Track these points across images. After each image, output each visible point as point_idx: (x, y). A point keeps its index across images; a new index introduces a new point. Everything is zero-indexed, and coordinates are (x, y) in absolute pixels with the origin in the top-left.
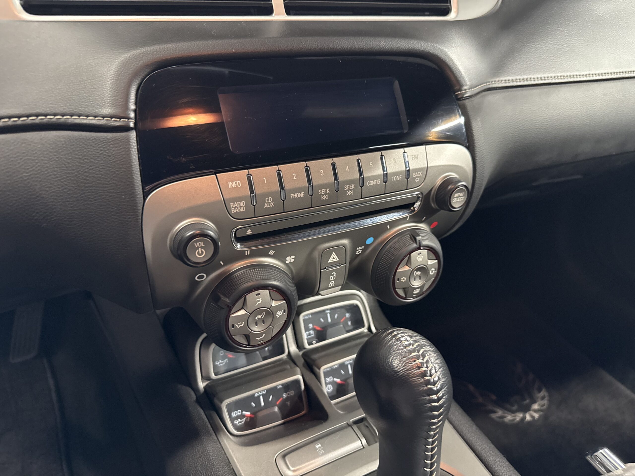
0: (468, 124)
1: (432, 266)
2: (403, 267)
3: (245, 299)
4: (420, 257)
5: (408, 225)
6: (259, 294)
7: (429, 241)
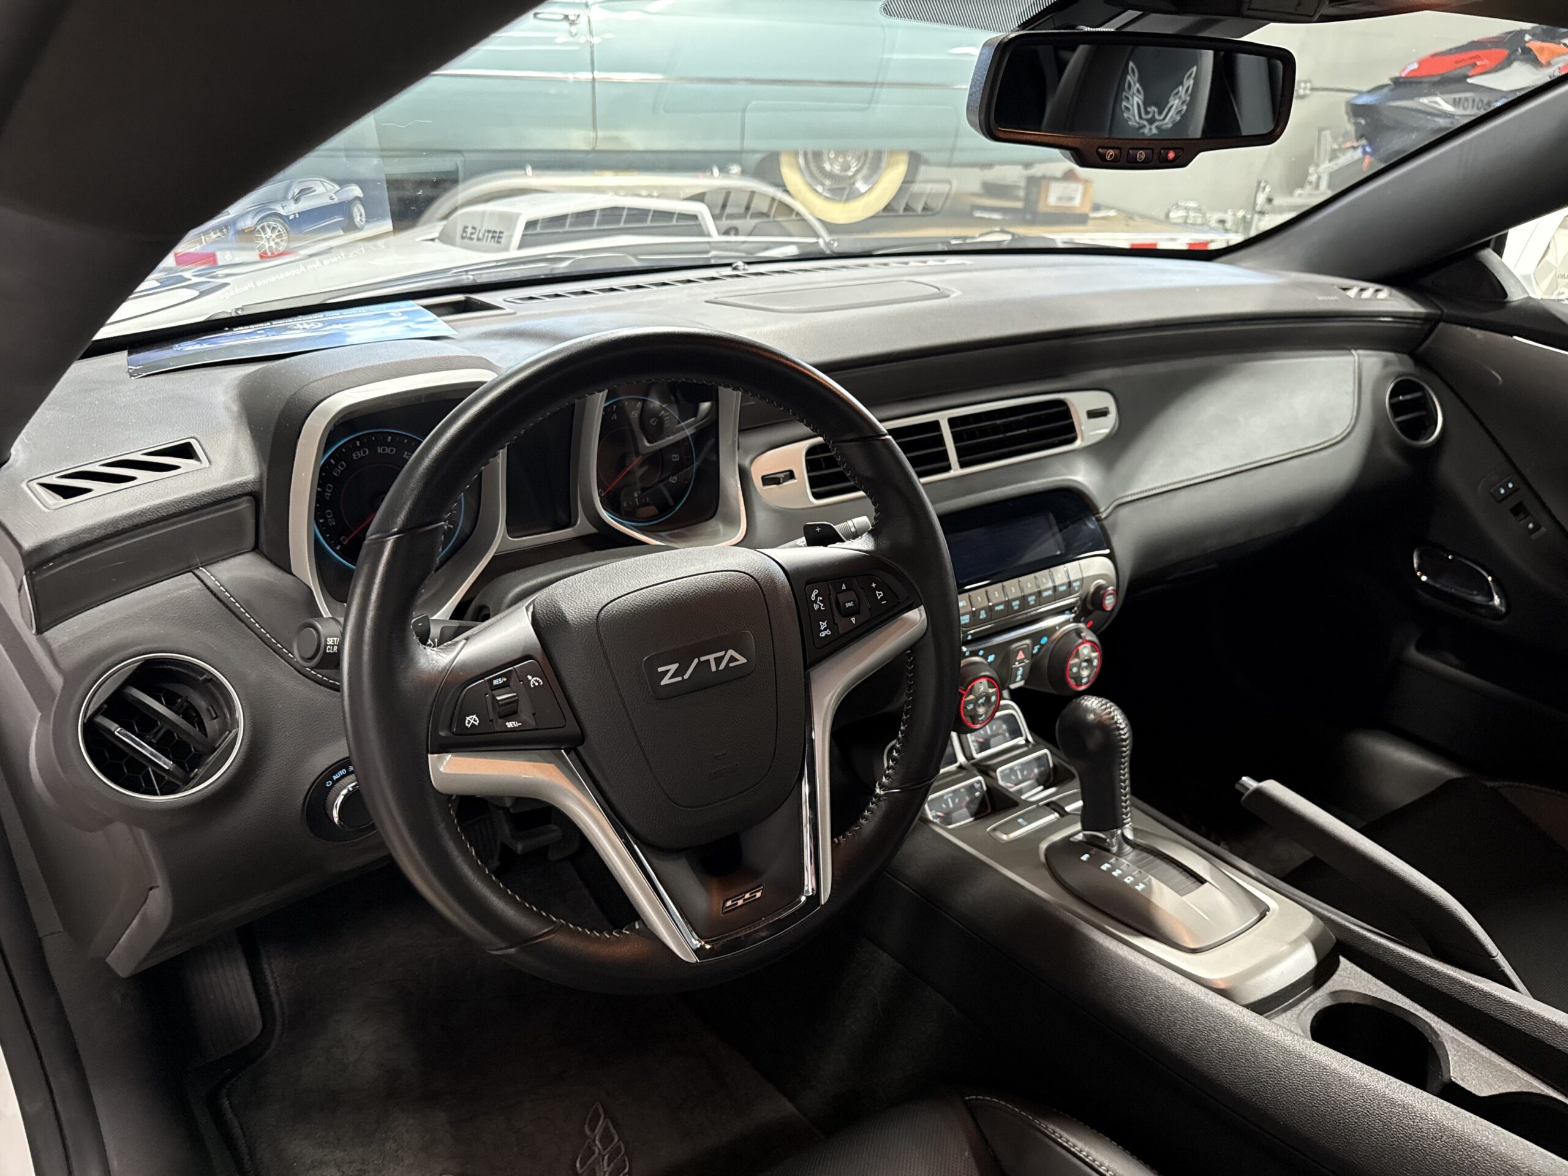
0: (1107, 537)
1: (1095, 658)
2: (1073, 659)
3: (973, 686)
4: (1085, 650)
5: (1072, 626)
6: (981, 683)
7: (1090, 636)
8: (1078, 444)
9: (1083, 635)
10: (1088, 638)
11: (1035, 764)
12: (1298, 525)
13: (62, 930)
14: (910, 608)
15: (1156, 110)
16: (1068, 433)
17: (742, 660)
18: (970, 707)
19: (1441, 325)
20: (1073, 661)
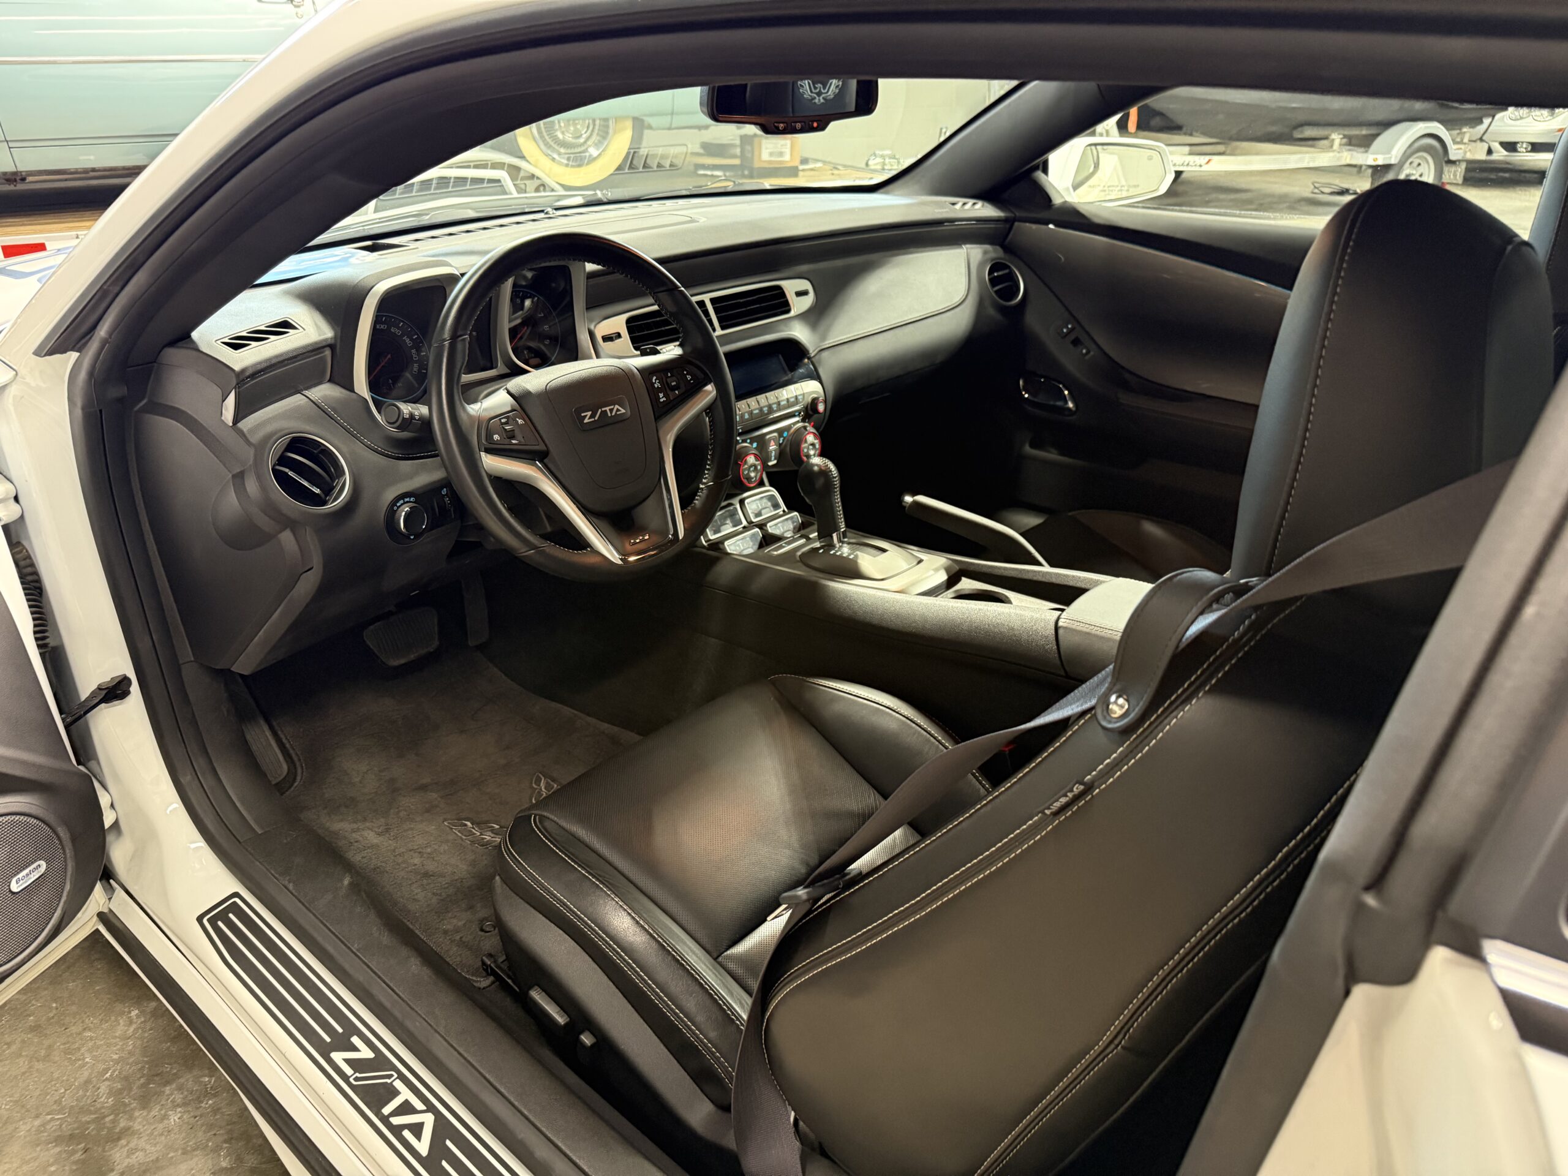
0: (815, 368)
1: (817, 441)
3: (746, 459)
4: (810, 438)
5: (800, 425)
6: (749, 457)
7: (810, 429)
8: (792, 313)
9: (807, 429)
10: (811, 432)
11: (790, 522)
12: (938, 361)
13: (192, 659)
14: (706, 385)
15: (821, 86)
16: (785, 308)
17: (623, 411)
18: (746, 472)
19: (1016, 224)
20: (804, 445)
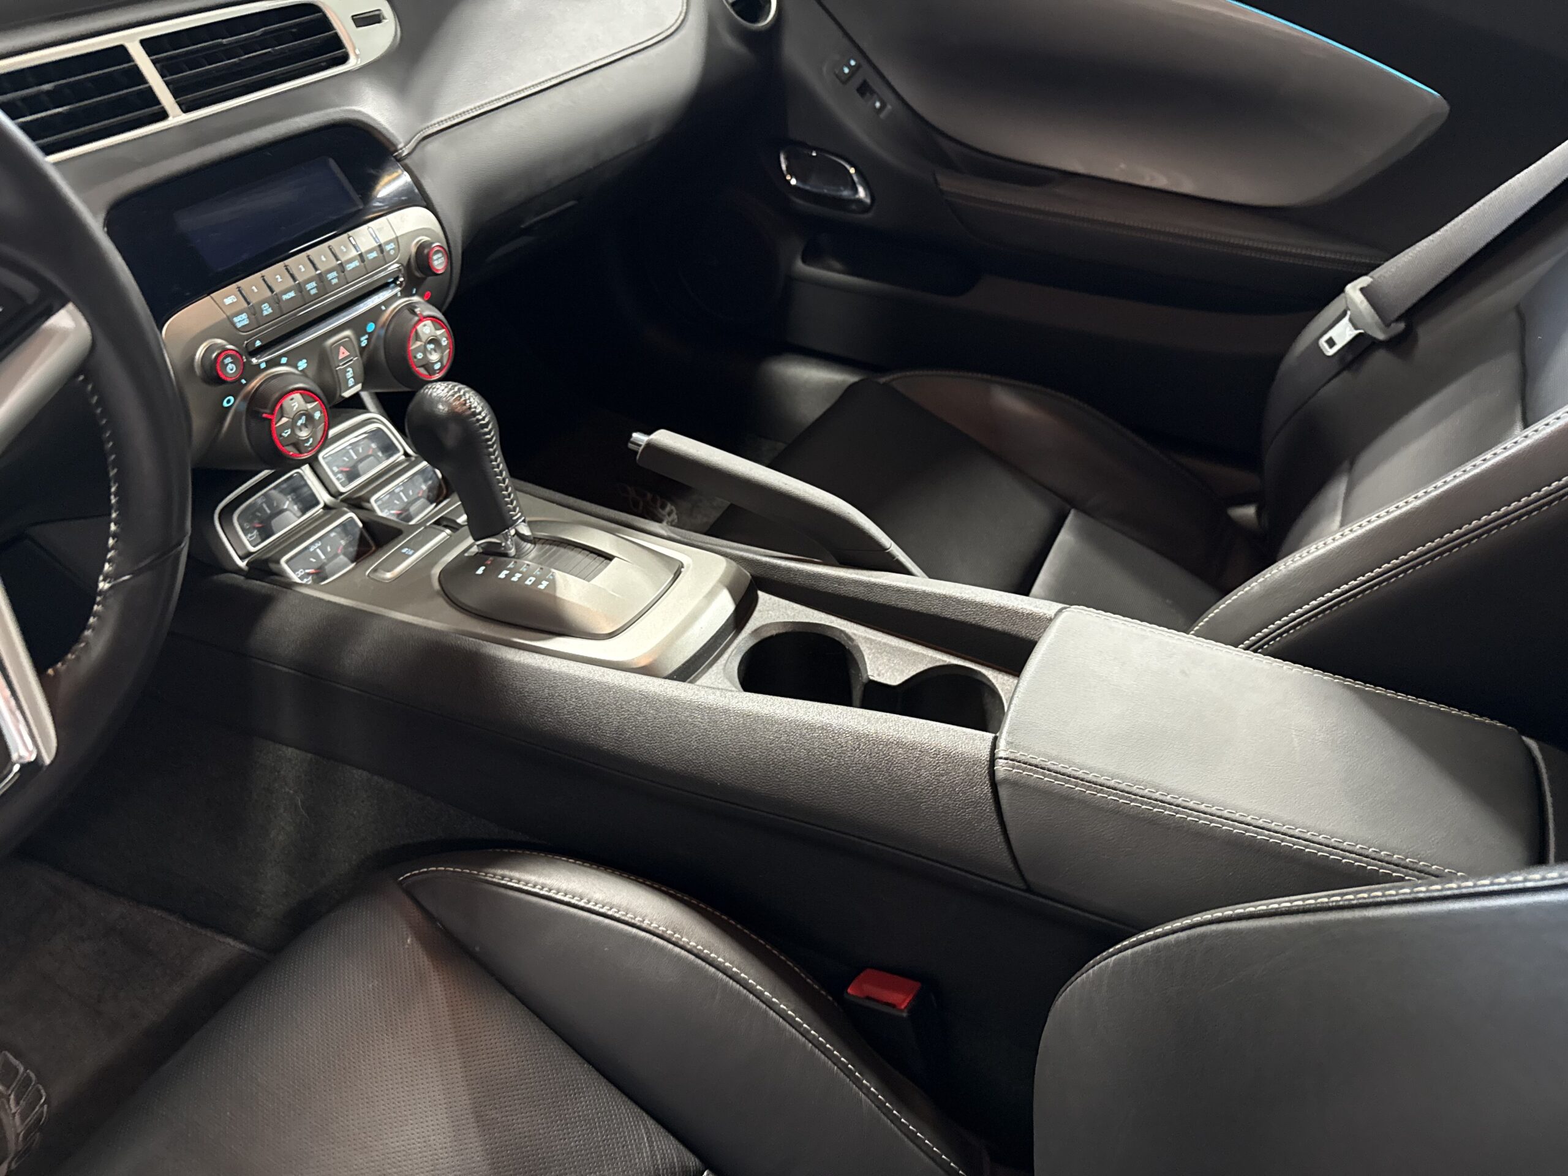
0: (416, 181)
1: (442, 335)
2: (414, 343)
3: (281, 406)
4: (427, 329)
5: (402, 301)
6: (292, 399)
7: (428, 311)
8: (352, 63)
9: (417, 310)
10: (426, 313)
11: (417, 481)
16: (334, 49)
18: (287, 433)
20: (415, 345)
